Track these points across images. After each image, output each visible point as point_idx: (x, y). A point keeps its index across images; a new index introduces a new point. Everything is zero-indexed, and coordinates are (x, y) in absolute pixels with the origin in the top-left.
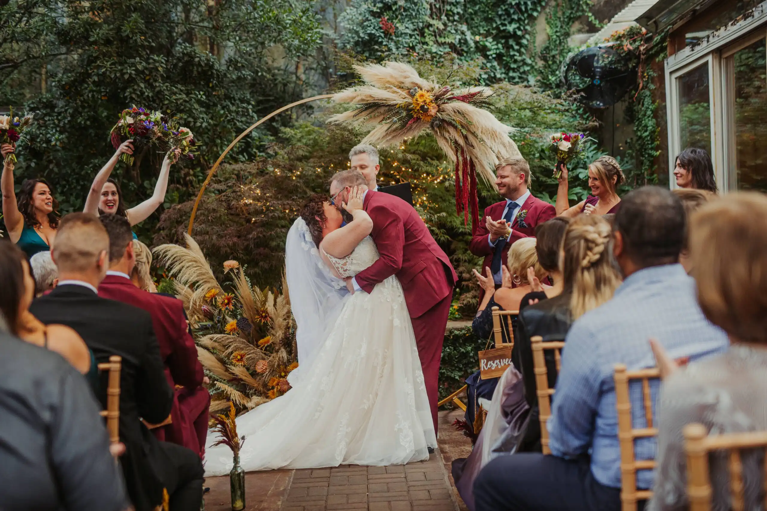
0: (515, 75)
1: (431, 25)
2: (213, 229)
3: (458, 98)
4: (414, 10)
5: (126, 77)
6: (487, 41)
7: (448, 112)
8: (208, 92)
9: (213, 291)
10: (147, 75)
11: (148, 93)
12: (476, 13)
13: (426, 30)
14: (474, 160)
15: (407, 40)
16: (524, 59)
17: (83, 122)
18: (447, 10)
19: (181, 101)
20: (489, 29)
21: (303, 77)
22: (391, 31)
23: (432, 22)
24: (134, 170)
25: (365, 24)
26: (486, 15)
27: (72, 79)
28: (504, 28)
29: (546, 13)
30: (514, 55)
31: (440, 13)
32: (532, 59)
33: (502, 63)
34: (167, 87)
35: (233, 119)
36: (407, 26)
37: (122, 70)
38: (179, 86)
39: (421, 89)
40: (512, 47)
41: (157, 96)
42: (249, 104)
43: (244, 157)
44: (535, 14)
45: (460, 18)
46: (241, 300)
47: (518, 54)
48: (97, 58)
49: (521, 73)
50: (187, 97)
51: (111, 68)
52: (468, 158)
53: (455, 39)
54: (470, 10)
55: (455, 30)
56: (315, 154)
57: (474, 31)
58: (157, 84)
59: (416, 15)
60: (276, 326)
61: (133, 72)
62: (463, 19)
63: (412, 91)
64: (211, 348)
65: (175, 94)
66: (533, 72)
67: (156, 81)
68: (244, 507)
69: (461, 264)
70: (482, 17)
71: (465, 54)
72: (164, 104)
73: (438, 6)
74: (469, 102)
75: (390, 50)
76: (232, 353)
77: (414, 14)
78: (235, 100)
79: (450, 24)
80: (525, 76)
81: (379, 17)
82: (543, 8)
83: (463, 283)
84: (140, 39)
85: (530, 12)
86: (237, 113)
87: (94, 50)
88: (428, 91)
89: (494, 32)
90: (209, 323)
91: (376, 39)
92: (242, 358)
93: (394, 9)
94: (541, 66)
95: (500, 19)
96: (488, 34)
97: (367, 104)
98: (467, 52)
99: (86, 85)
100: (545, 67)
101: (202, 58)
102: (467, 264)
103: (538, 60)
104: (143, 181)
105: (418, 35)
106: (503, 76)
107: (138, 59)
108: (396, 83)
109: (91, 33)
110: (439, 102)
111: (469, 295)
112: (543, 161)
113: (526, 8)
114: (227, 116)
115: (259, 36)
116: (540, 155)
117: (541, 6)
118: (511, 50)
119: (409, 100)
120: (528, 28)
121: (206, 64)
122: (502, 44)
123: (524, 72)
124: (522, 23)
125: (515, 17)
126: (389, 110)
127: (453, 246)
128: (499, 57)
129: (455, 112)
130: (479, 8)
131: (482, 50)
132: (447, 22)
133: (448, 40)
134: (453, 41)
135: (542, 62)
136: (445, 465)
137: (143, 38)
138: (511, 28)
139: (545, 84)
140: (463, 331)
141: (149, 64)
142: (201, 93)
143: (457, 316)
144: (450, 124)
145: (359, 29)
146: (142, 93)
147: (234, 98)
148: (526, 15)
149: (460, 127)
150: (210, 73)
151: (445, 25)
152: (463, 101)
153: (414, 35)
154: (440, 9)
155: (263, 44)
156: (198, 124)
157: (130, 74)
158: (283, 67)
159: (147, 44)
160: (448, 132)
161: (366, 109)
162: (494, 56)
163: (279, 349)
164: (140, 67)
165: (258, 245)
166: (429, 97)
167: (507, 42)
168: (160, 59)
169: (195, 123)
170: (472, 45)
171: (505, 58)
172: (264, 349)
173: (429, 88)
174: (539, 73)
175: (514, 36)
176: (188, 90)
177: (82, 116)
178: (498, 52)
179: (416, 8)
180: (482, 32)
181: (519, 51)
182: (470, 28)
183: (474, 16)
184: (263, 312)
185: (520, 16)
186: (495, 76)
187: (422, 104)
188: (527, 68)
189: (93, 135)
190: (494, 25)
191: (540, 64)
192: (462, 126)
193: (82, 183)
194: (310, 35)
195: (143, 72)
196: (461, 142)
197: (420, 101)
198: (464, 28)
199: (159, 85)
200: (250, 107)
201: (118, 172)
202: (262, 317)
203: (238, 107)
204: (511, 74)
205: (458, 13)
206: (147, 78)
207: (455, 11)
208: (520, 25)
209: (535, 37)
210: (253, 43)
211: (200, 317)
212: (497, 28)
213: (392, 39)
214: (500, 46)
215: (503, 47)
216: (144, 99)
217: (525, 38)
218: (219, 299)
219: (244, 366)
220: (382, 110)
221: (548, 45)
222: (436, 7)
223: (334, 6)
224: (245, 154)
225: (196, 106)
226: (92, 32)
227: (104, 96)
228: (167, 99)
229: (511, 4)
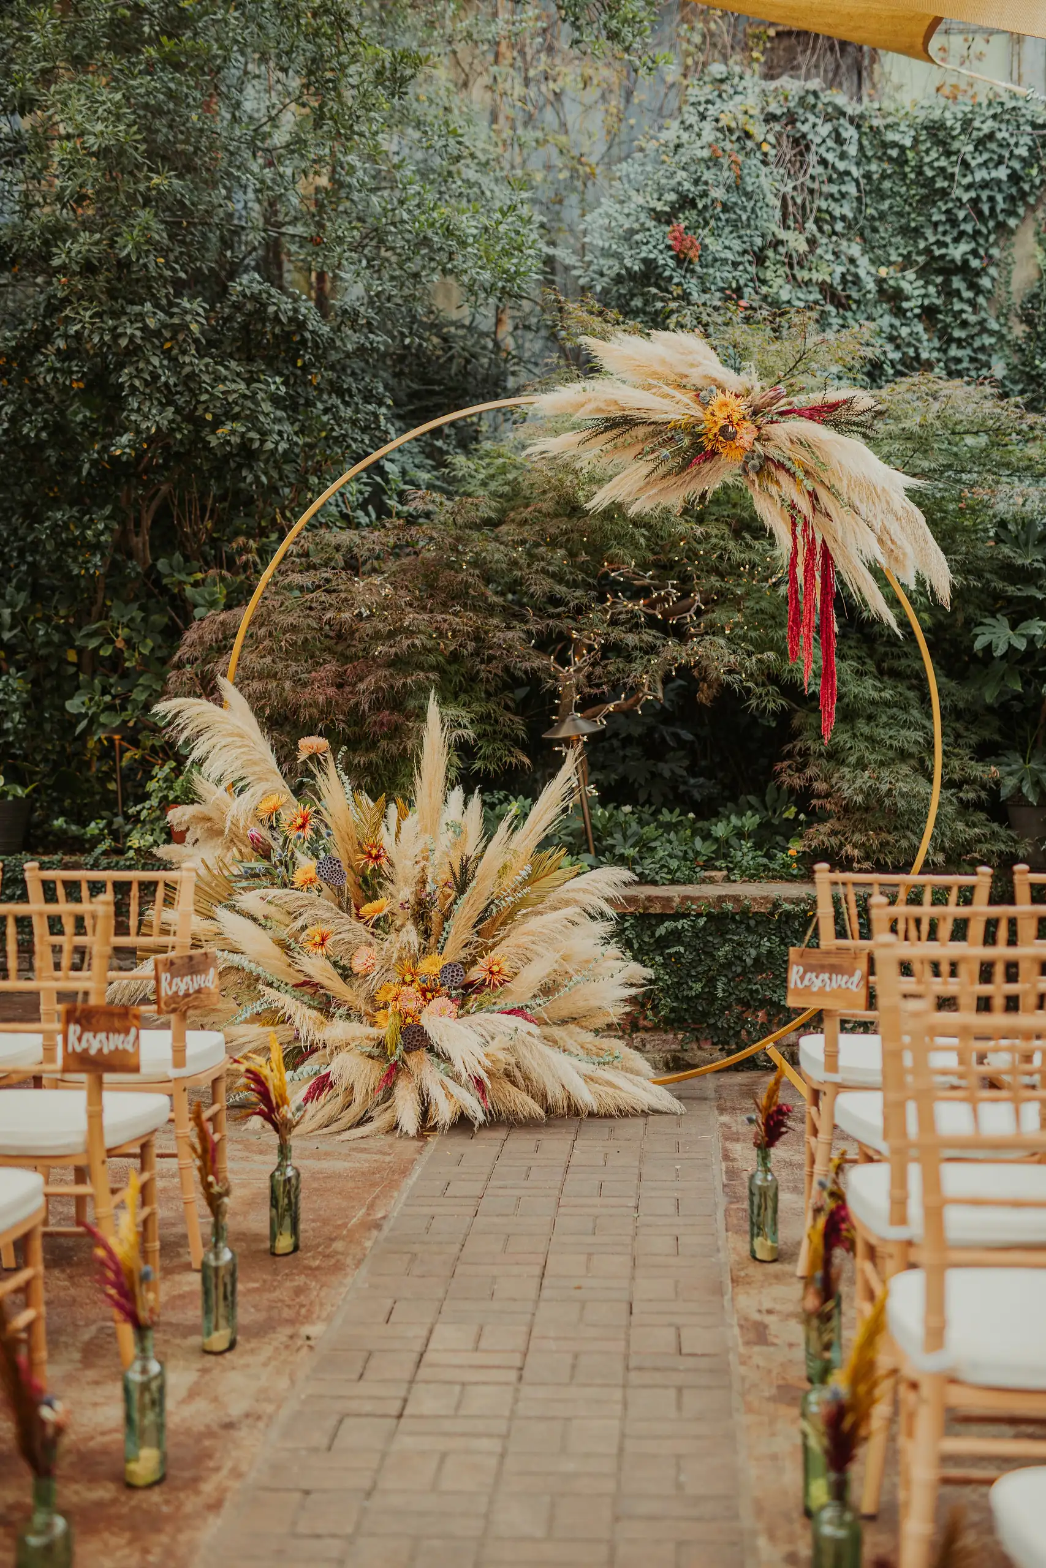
0: (960, 353)
1: (781, 242)
2: (287, 666)
3: (800, 413)
4: (744, 209)
5: (124, 342)
6: (903, 278)
7: (777, 442)
8: (296, 376)
9: (275, 798)
10: (167, 340)
11: (167, 377)
12: (882, 216)
13: (770, 253)
14: (830, 544)
15: (726, 274)
16: (985, 320)
17: (32, 435)
18: (819, 210)
19: (235, 396)
20: (910, 253)
21: (510, 343)
22: (691, 254)
23: (782, 235)
24: (137, 535)
25: (637, 237)
26: (903, 221)
27: (13, 343)
28: (943, 251)
29: (1036, 220)
30: (962, 311)
31: (804, 215)
32: (1002, 320)
33: (935, 326)
34: (207, 365)
35: (344, 436)
36: (727, 243)
37: (116, 328)
38: (233, 364)
39: (724, 392)
40: (958, 293)
41: (186, 384)
42: (381, 403)
43: (368, 514)
44: (1012, 222)
45: (849, 227)
46: (328, 820)
47: (970, 309)
48: (66, 301)
49: (975, 351)
50: (248, 385)
51: (93, 324)
52: (819, 542)
53: (830, 272)
54: (870, 211)
55: (834, 253)
56: (512, 514)
57: (878, 258)
58: (187, 359)
59: (749, 219)
60: (399, 878)
61: (138, 333)
62: (855, 228)
63: (702, 394)
64: (261, 918)
65: (224, 380)
66: (1001, 348)
67: (184, 352)
68: (296, 1248)
69: (811, 759)
70: (897, 225)
71: (854, 307)
72: (198, 402)
73: (799, 201)
74: (825, 422)
75: (685, 297)
76: (304, 928)
77: (744, 217)
78: (351, 396)
79: (824, 241)
80: (982, 357)
81: (669, 223)
82: (1032, 208)
83: (814, 802)
84: (154, 262)
85: (1001, 217)
86: (354, 423)
87: (60, 286)
88: (737, 396)
89: (921, 259)
90: (260, 865)
91: (660, 270)
92: (323, 940)
93: (700, 206)
94: (1021, 334)
95: (935, 232)
96: (907, 262)
97: (607, 420)
98: (858, 302)
99: (41, 358)
100: (1029, 338)
101: (282, 307)
102: (823, 762)
103: (1014, 321)
104: (156, 559)
105: (750, 262)
106: (935, 354)
107: (148, 306)
108: (672, 377)
109: (54, 250)
110: (760, 420)
111: (825, 828)
112: (1001, 545)
113: (992, 209)
114: (333, 429)
115: (409, 259)
116: (996, 534)
117: (1027, 204)
118: (955, 300)
119: (697, 412)
120: (995, 252)
121: (291, 320)
122: (936, 286)
123: (982, 348)
124: (981, 241)
125: (968, 228)
126: (655, 434)
127: (796, 722)
128: (929, 313)
129: (792, 441)
130: (891, 208)
131: (893, 297)
132: (818, 235)
133: (816, 276)
134: (828, 280)
135: (1024, 327)
136: (724, 1186)
137: (162, 260)
138: (957, 252)
139: (1028, 374)
140: (802, 905)
141: (171, 315)
142: (278, 380)
143: (795, 872)
144: (780, 466)
145: (624, 250)
146: (156, 377)
147: (349, 390)
148: (991, 224)
149: (800, 474)
150: (297, 338)
151: (812, 242)
152: (811, 418)
153: (741, 263)
154: (804, 205)
155: (416, 276)
156: (269, 445)
157: (132, 337)
158: (467, 322)
159: (169, 273)
160: (777, 483)
161: (606, 429)
162: (917, 311)
163: (403, 926)
164: (152, 323)
165: (377, 706)
166: (739, 408)
167: (947, 282)
168: (195, 306)
169: (263, 442)
170: (871, 286)
171: (940, 317)
172: (371, 923)
173: (740, 389)
174: (1016, 352)
175: (963, 269)
176: (251, 372)
177: (31, 422)
178: (926, 302)
179: (750, 205)
180: (893, 258)
181: (972, 303)
182: (868, 247)
183: (877, 224)
184: (373, 846)
185: (980, 226)
186: (918, 355)
187: (722, 423)
188: (988, 340)
189: (53, 460)
190: (922, 245)
191: (1019, 330)
192: (807, 473)
193: (30, 559)
194: (515, 261)
195: (157, 333)
196: (804, 505)
197: (720, 415)
198: (855, 250)
199: (190, 360)
200: (383, 410)
201: (103, 538)
202: (370, 855)
203: (357, 411)
204: (954, 351)
205: (843, 218)
206: (168, 345)
207: (837, 213)
208: (978, 244)
209: (1009, 272)
210: (397, 273)
211: (244, 850)
212: (928, 251)
213: (693, 271)
214: (932, 290)
215: (939, 293)
216: (159, 390)
217: (987, 274)
218: (286, 817)
219: (328, 957)
220: (641, 431)
221: (1036, 290)
222: (795, 204)
223: (583, 193)
224: (370, 508)
225: (267, 407)
226: (57, 246)
227: (77, 381)
228: (207, 391)
229: (959, 200)
